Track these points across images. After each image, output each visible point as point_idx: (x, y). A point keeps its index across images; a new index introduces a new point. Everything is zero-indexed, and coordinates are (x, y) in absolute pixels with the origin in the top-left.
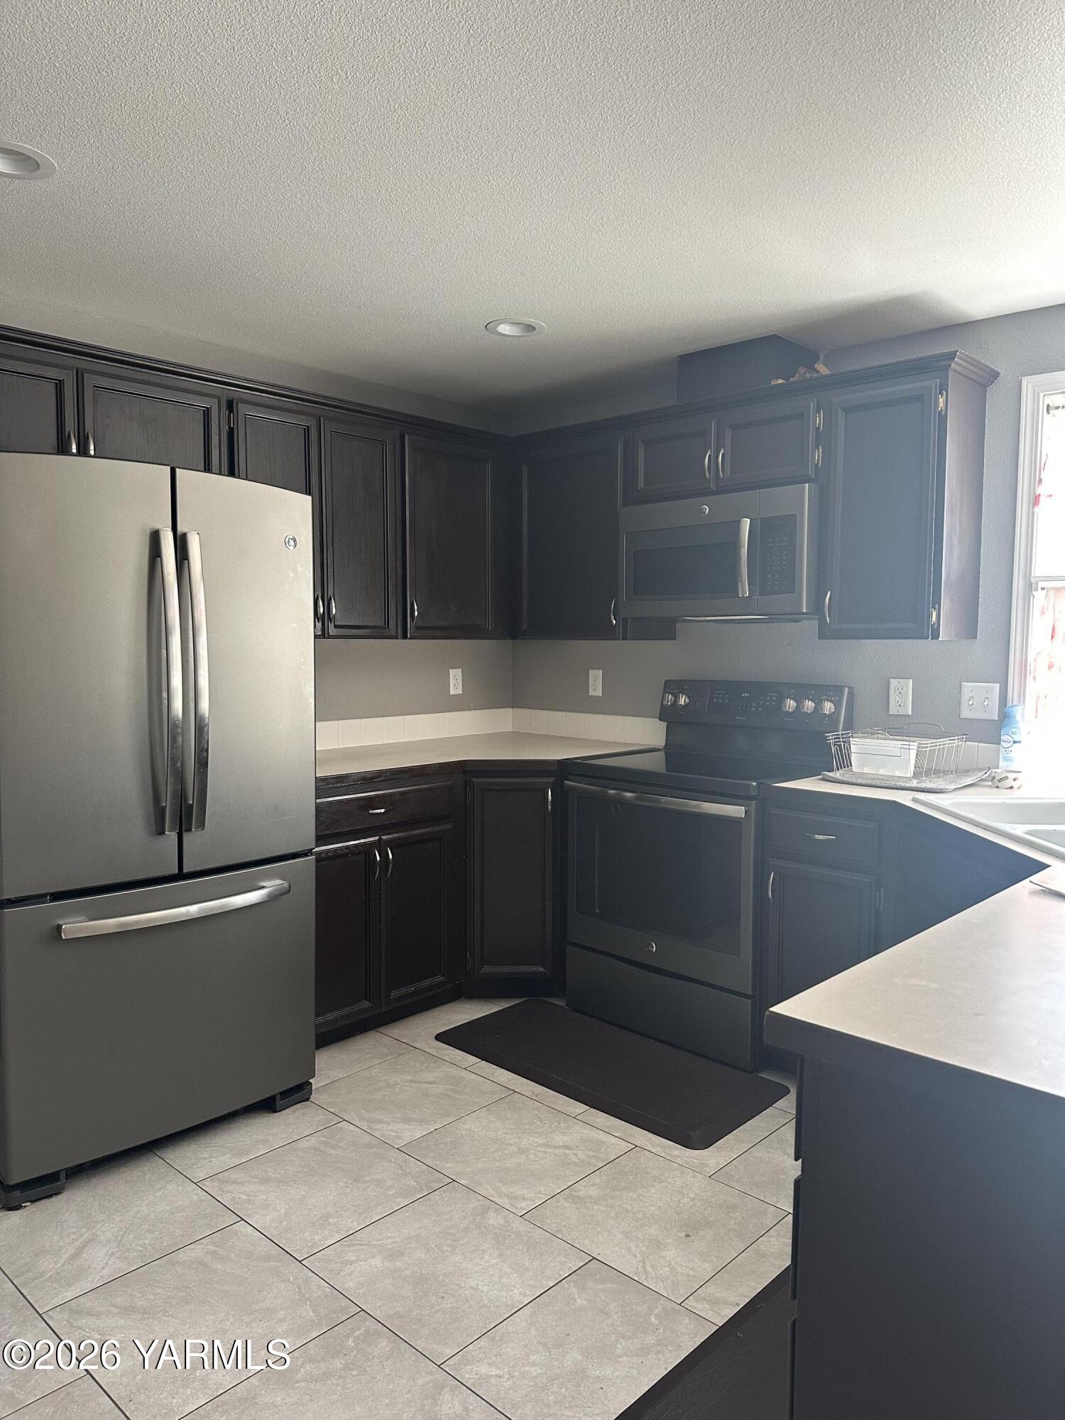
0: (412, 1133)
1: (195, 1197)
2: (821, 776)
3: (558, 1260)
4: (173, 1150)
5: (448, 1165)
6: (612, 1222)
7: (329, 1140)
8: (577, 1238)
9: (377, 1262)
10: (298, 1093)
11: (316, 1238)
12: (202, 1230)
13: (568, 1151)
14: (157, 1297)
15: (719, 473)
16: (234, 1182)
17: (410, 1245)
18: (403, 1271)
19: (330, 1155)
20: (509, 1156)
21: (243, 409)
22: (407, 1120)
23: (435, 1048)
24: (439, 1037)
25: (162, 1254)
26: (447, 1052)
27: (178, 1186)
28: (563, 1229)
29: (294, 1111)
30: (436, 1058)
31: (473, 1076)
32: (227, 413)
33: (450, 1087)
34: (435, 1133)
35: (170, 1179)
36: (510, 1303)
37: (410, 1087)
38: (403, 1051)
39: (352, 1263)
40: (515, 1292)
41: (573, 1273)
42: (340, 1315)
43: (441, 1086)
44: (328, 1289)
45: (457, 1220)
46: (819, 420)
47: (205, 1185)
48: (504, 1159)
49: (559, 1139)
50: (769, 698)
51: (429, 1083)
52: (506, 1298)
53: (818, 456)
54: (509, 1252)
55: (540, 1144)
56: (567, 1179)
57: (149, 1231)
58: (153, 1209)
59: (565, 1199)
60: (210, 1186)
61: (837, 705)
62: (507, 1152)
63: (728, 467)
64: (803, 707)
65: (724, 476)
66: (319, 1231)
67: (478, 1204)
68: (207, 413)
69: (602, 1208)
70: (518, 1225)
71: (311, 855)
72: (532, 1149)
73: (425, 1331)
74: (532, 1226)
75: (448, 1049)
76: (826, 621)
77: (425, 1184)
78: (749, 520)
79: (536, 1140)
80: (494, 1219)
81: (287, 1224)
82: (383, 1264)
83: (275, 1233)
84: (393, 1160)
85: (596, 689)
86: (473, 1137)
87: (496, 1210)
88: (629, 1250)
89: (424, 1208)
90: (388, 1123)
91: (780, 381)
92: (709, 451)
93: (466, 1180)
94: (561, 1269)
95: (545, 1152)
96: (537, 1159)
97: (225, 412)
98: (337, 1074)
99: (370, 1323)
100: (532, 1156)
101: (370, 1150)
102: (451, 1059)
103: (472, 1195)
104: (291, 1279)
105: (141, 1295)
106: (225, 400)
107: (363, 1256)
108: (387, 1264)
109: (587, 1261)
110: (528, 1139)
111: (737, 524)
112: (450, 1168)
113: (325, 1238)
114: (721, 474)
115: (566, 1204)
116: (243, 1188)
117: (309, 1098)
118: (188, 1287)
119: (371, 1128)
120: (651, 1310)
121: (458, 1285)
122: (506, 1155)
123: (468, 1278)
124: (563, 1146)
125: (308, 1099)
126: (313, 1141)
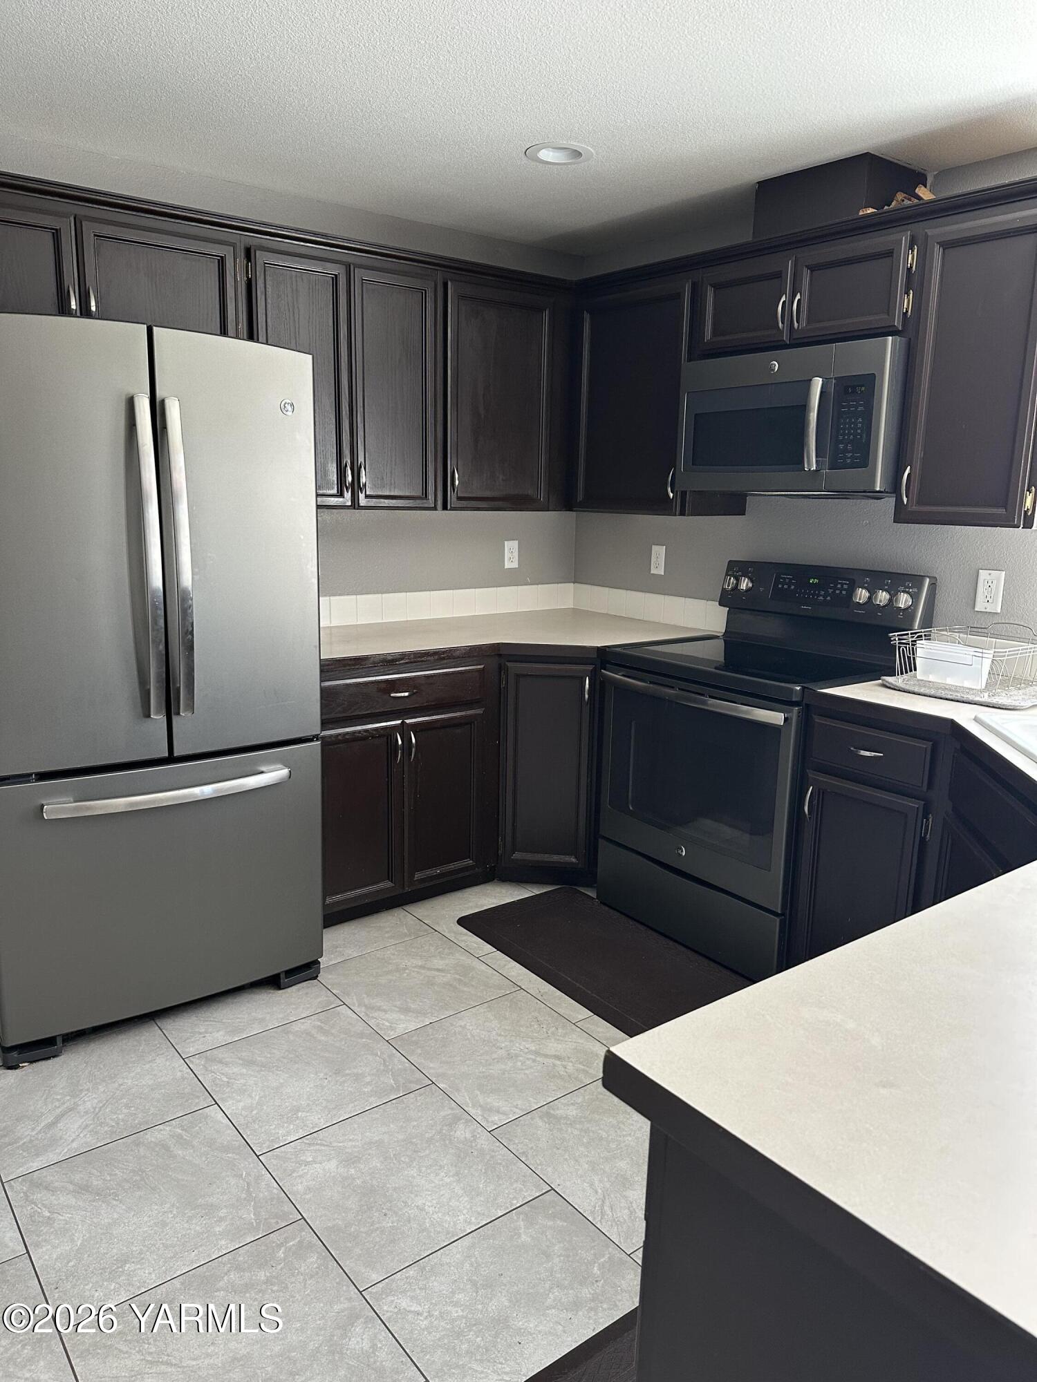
0: (406, 1025)
1: (179, 1074)
2: (880, 681)
3: (515, 1186)
4: (174, 1021)
5: (431, 1065)
6: (582, 1149)
7: (322, 1025)
8: (541, 1164)
9: (332, 1165)
10: (307, 970)
11: (280, 1132)
12: (176, 1110)
13: (558, 1062)
14: (113, 1177)
15: (794, 324)
16: (221, 1062)
17: (370, 1151)
18: (354, 1179)
19: (320, 1041)
20: (496, 1061)
21: (261, 257)
22: (405, 1010)
23: (455, 933)
24: (463, 922)
25: (131, 1132)
26: (464, 938)
27: (166, 1061)
28: (529, 1151)
29: (299, 990)
30: (452, 943)
31: (484, 967)
32: (245, 262)
33: (458, 977)
34: (428, 1027)
35: (162, 1052)
36: (451, 1229)
37: (418, 972)
38: (422, 933)
39: (307, 1163)
40: (460, 1218)
41: (526, 1203)
42: (279, 1221)
43: (449, 975)
44: (276, 1190)
45: (424, 1128)
46: (912, 259)
47: (192, 1062)
48: (490, 1065)
49: (553, 1047)
50: (839, 586)
51: (438, 970)
52: (450, 1223)
53: (907, 303)
54: (466, 1171)
55: (531, 1051)
56: (549, 1094)
57: (127, 1106)
58: (136, 1083)
59: (541, 1118)
60: (196, 1063)
61: (915, 597)
62: (495, 1056)
63: (804, 315)
64: (876, 598)
65: (798, 327)
66: (285, 1125)
67: (450, 1112)
68: (222, 261)
69: (576, 1132)
70: (484, 1141)
71: (317, 740)
72: (521, 1056)
73: (358, 1251)
74: (498, 1144)
75: (466, 935)
76: (903, 502)
77: (404, 1083)
78: (821, 379)
79: (527, 1046)
80: (462, 1132)
81: (257, 1114)
82: (337, 1168)
83: (242, 1121)
84: (379, 1054)
85: (658, 566)
86: (466, 1035)
87: (467, 1121)
88: (592, 1185)
89: (395, 1111)
90: (385, 1011)
91: (870, 211)
92: (784, 296)
93: (446, 1084)
94: (515, 1198)
95: (534, 1061)
96: (524, 1068)
97: (241, 260)
98: (351, 952)
99: (307, 1235)
100: (519, 1064)
101: (359, 1040)
102: (467, 946)
103: (447, 1101)
104: (244, 1173)
105: (99, 1174)
106: (242, 247)
107: (319, 1158)
108: (341, 1170)
109: (544, 1191)
110: (520, 1044)
111: (808, 383)
112: (432, 1068)
113: (289, 1133)
114: (796, 324)
115: (540, 1123)
116: (226, 1069)
117: (317, 976)
118: (145, 1171)
119: (367, 1015)
120: (597, 1259)
121: (405, 1203)
122: (494, 1059)
123: (417, 1196)
124: (555, 1056)
125: (315, 978)
126: (307, 1025)
